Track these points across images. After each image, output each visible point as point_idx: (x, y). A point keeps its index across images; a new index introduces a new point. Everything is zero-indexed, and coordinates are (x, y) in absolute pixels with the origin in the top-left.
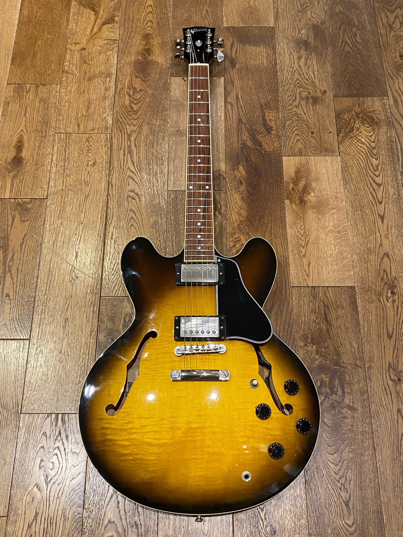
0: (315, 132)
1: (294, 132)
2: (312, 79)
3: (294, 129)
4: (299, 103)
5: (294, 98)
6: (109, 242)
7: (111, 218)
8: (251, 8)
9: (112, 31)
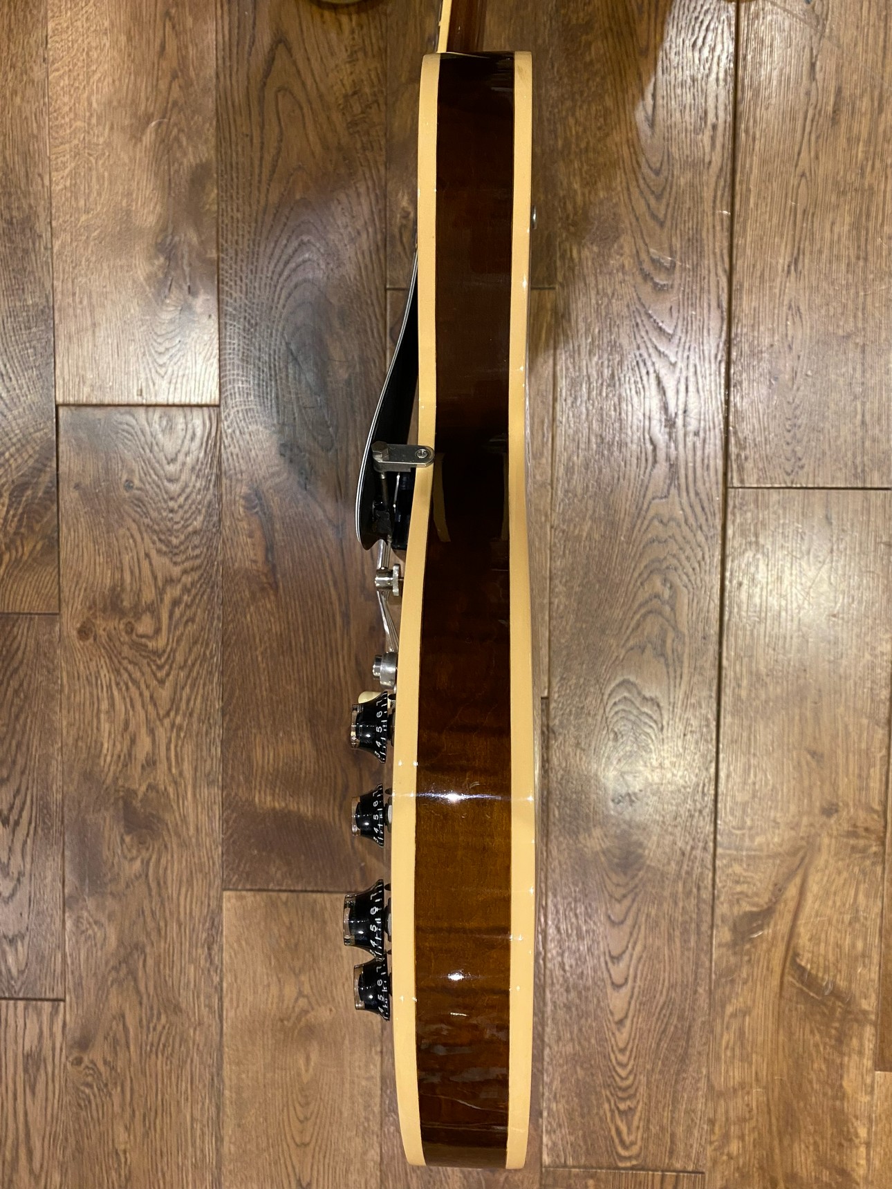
0: (122, 489)
1: (183, 490)
2: (118, 684)
3: (181, 499)
4: (161, 593)
5: (177, 612)
6: (721, 114)
7: (719, 193)
8: (293, 969)
9: (737, 882)
